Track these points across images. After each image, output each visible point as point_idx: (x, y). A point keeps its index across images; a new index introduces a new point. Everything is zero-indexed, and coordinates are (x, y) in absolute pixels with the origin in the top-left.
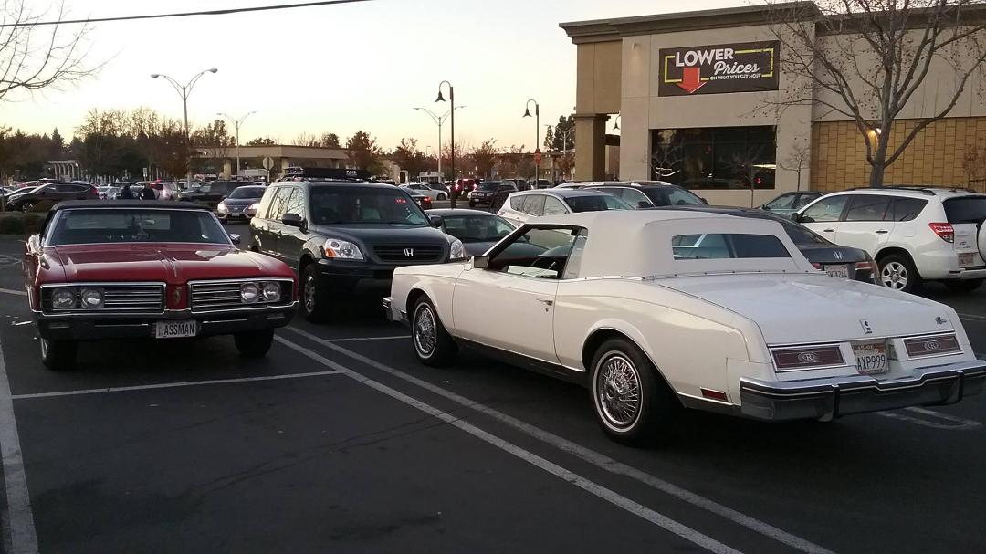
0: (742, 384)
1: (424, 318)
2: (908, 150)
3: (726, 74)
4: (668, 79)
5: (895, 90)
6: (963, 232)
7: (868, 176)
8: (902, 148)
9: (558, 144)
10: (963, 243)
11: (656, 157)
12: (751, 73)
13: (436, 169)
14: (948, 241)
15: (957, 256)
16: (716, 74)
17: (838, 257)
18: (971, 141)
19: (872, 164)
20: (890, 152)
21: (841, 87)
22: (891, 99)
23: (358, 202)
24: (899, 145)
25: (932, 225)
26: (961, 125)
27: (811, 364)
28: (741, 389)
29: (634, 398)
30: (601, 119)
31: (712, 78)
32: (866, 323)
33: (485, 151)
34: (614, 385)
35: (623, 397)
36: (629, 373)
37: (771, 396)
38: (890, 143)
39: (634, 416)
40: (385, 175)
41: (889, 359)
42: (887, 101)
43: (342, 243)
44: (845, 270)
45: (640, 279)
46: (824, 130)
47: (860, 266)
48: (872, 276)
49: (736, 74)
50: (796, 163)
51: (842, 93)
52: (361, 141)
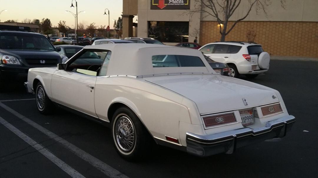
0: (188, 136)
1: (40, 92)
2: (233, 30)
3: (173, 3)
4: (154, 4)
5: (229, 9)
6: (253, 58)
7: (220, 39)
8: (231, 29)
9: (118, 26)
10: (253, 62)
11: (150, 30)
12: (181, 3)
13: (74, 33)
14: (248, 61)
15: (251, 66)
16: (170, 2)
17: (217, 66)
18: (249, 29)
19: (221, 34)
20: (227, 30)
21: (212, 6)
22: (228, 12)
23: (22, 40)
24: (230, 28)
25: (243, 55)
26: (246, 24)
27: (221, 123)
28: (187, 139)
29: (132, 138)
30: (132, 17)
31: (169, 4)
32: (245, 100)
33: (91, 27)
34: (122, 131)
35: (127, 138)
36: (130, 125)
37: (204, 144)
38: (227, 27)
39: (132, 147)
40: (56, 35)
41: (255, 117)
42: (227, 13)
43: (10, 57)
44: (219, 71)
45: (136, 77)
46: (204, 23)
47: (225, 70)
48: (229, 74)
49: (176, 3)
50: (196, 34)
51: (212, 9)
52: (47, 22)
